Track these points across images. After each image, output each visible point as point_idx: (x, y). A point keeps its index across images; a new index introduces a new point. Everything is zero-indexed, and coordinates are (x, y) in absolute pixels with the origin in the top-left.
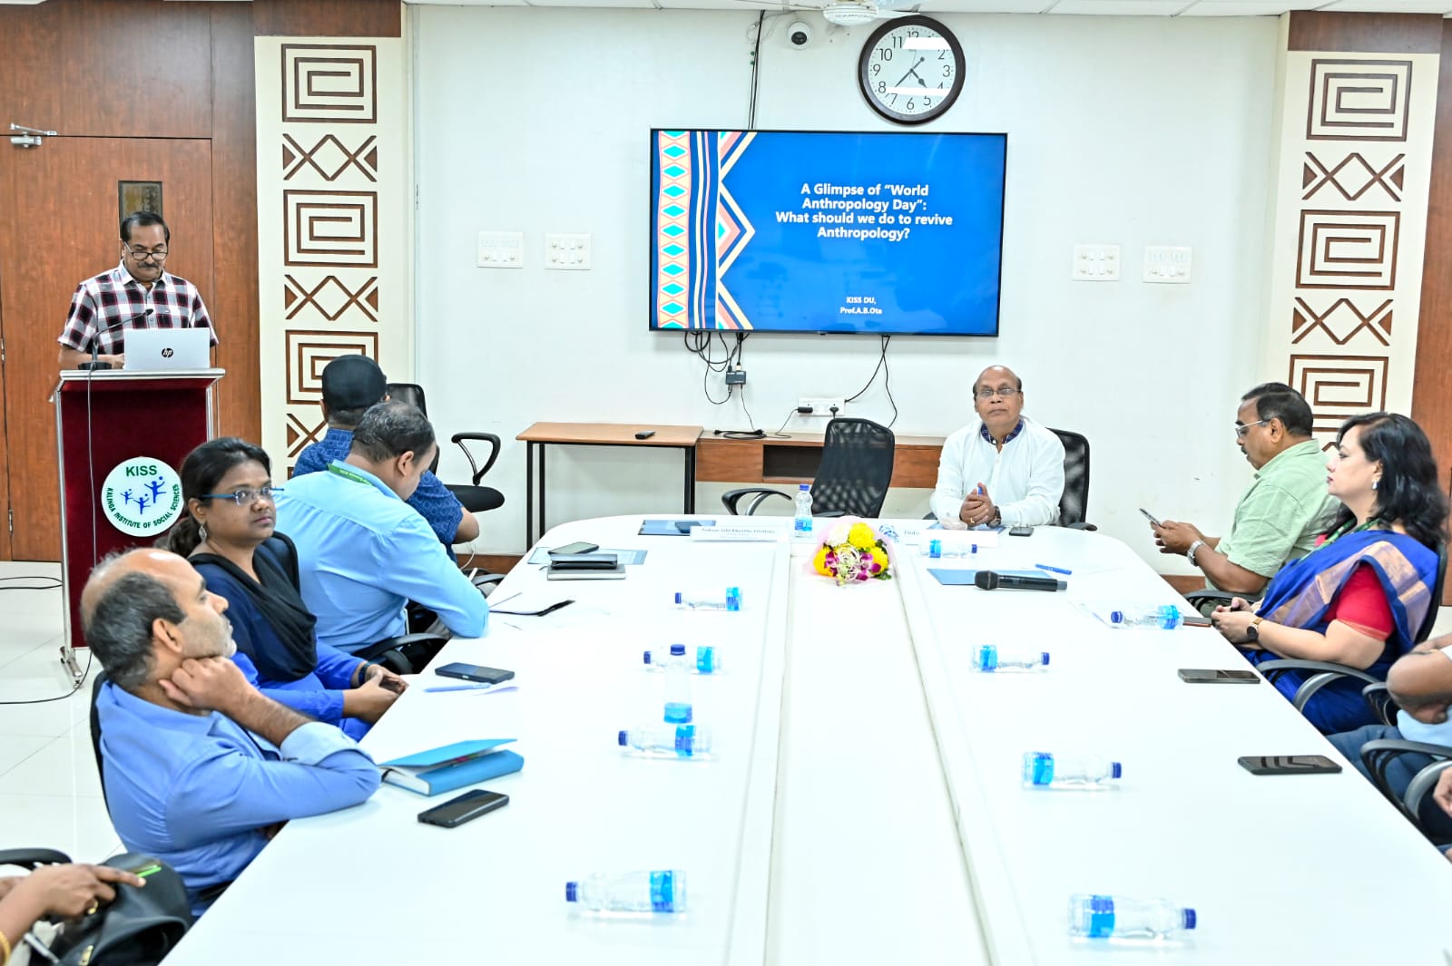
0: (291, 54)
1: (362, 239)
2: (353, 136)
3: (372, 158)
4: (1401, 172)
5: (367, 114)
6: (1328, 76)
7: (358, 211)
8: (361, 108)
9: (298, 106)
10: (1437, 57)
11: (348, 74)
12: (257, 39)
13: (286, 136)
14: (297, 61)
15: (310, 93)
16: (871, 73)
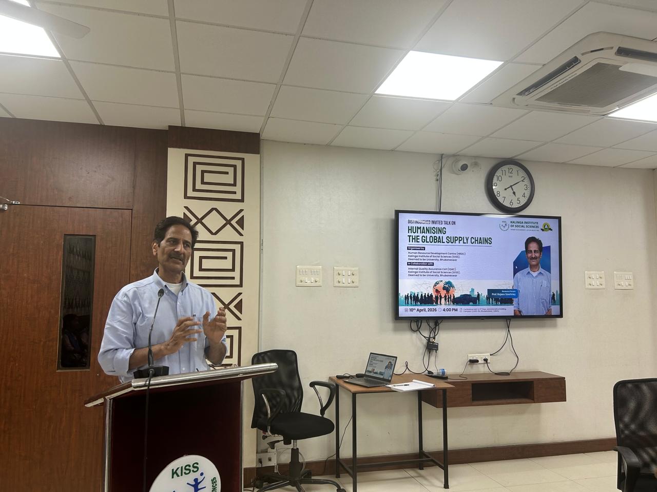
0: (191, 160)
1: (233, 270)
2: (229, 210)
3: (241, 222)
5: (238, 196)
7: (231, 253)
8: (235, 193)
9: (194, 190)
11: (227, 173)
12: (169, 149)
13: (186, 208)
14: (195, 164)
15: (203, 183)
16: (493, 186)
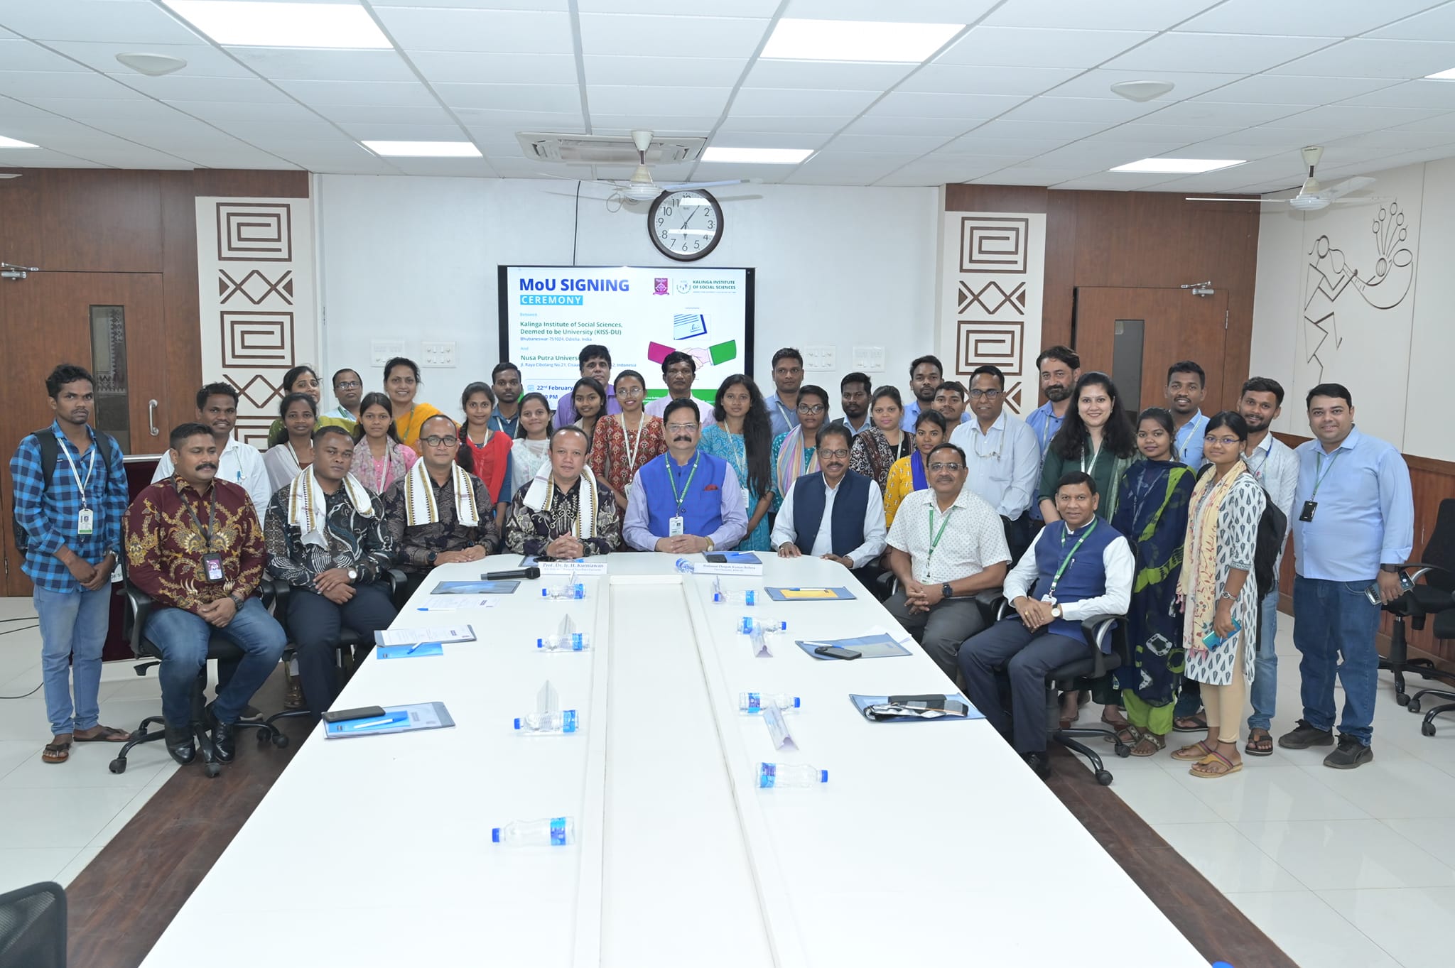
0: (224, 210)
1: (282, 347)
2: (274, 271)
3: (289, 287)
4: (1023, 293)
5: (284, 254)
6: (972, 229)
7: (279, 326)
8: (279, 250)
9: (230, 248)
10: (1045, 215)
11: (269, 225)
12: (196, 198)
13: (221, 271)
14: (229, 215)
16: (657, 224)
